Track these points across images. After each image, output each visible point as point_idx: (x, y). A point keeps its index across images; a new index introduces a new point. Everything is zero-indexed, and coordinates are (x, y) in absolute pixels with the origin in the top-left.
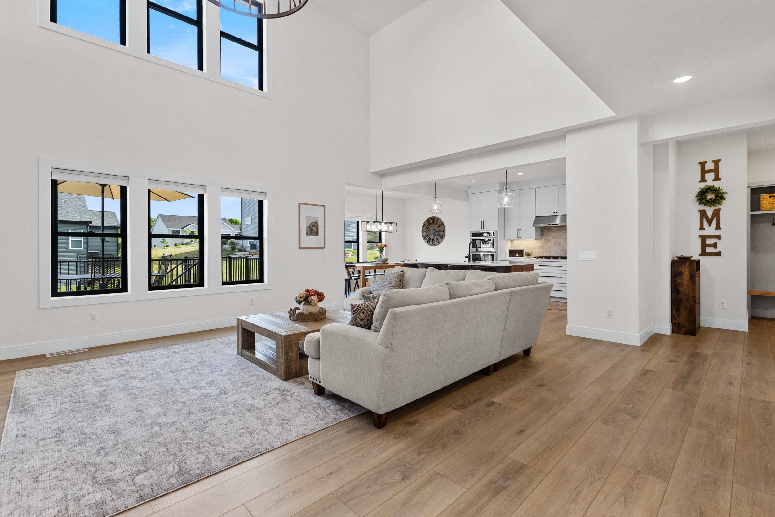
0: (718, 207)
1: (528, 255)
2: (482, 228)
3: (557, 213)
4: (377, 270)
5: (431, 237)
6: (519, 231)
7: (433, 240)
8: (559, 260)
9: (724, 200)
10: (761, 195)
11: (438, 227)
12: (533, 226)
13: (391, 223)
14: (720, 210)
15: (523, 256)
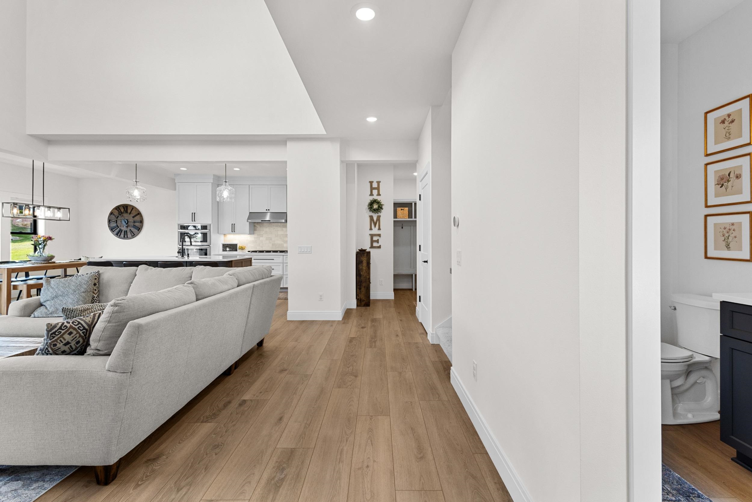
0: (379, 214)
1: (242, 249)
2: (193, 220)
3: (269, 210)
4: (30, 273)
5: (122, 228)
6: (233, 226)
7: (126, 232)
8: (272, 253)
9: (383, 209)
10: (397, 208)
11: (133, 217)
12: (247, 221)
13: (60, 208)
14: (380, 216)
15: (237, 251)
